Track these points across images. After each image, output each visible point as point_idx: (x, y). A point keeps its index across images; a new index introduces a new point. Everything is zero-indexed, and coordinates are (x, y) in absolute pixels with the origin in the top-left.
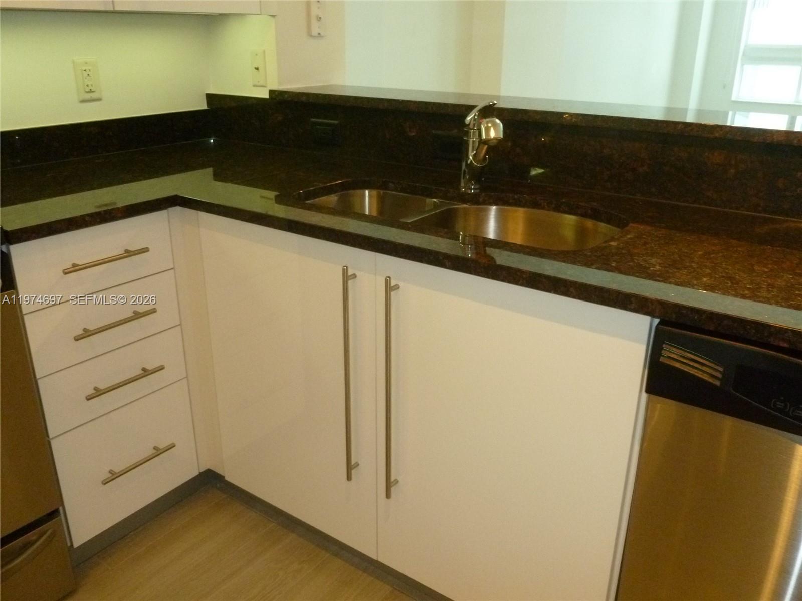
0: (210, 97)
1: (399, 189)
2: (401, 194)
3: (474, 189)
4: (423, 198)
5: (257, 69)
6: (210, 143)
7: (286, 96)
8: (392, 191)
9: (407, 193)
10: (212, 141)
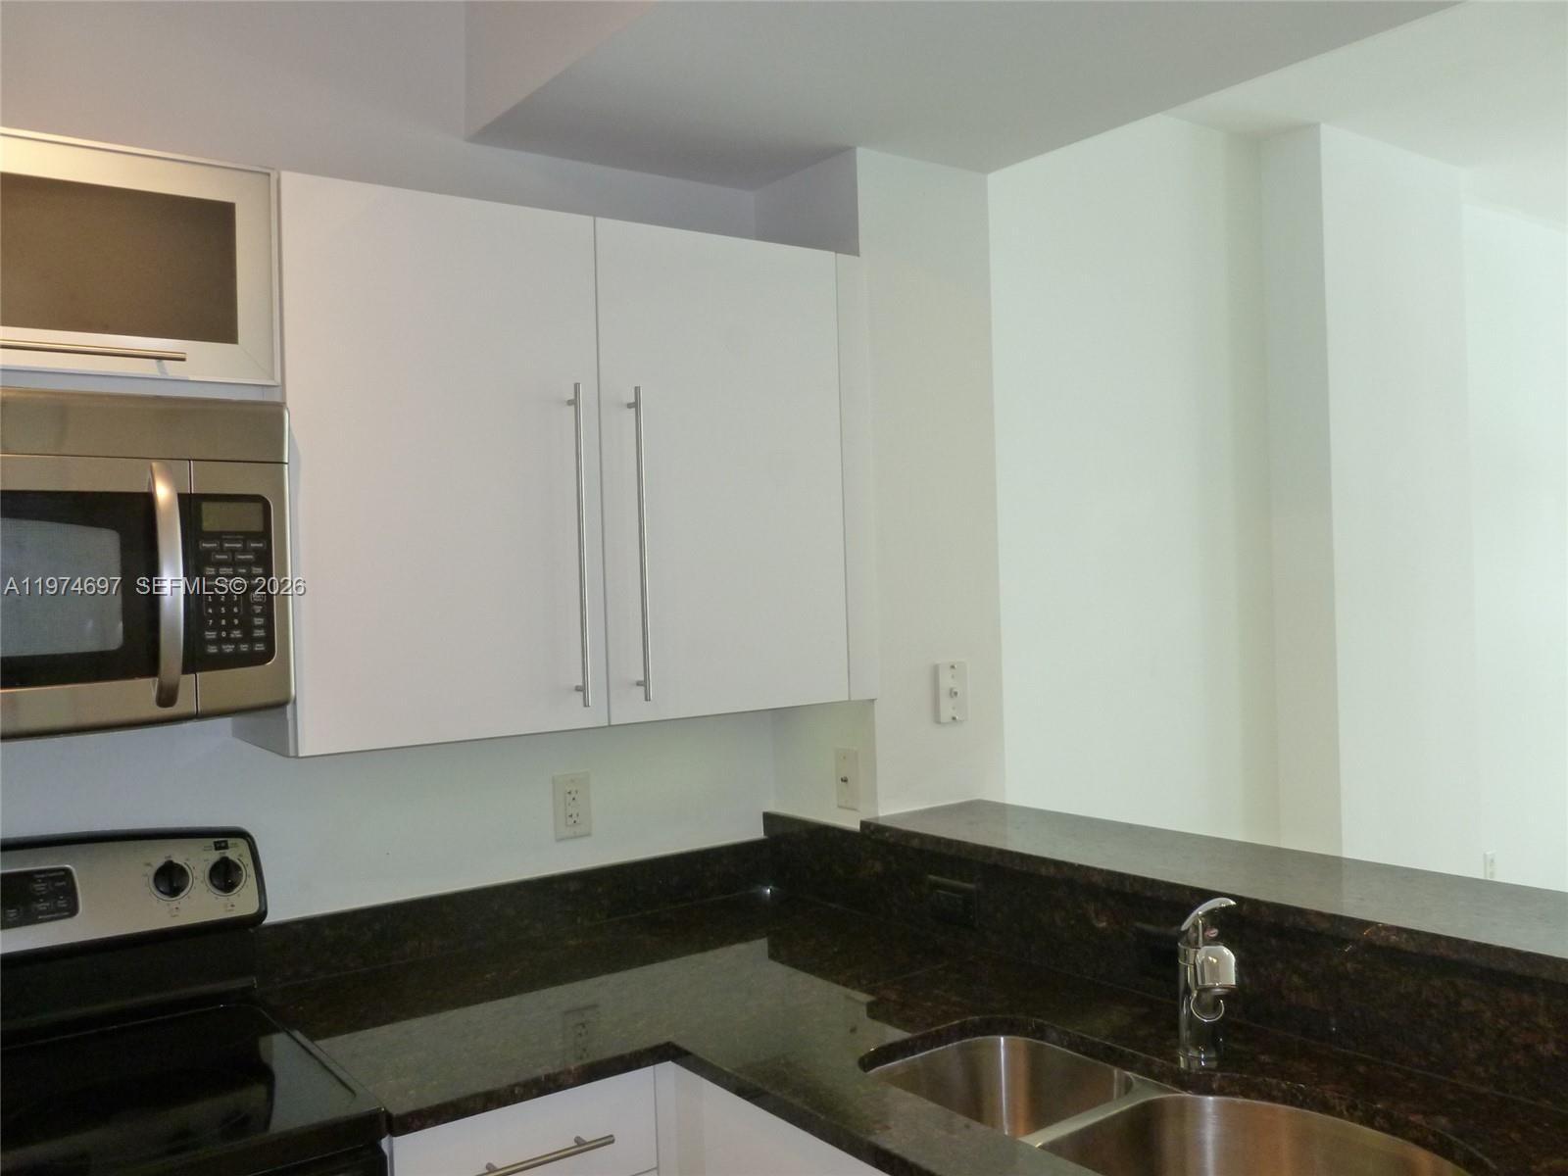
0: (770, 819)
1: (1065, 1044)
2: (1068, 1051)
3: (1205, 1060)
4: (1108, 1066)
5: (845, 780)
6: (766, 895)
7: (887, 834)
8: (1054, 1043)
9: (1078, 1052)
10: (769, 891)
